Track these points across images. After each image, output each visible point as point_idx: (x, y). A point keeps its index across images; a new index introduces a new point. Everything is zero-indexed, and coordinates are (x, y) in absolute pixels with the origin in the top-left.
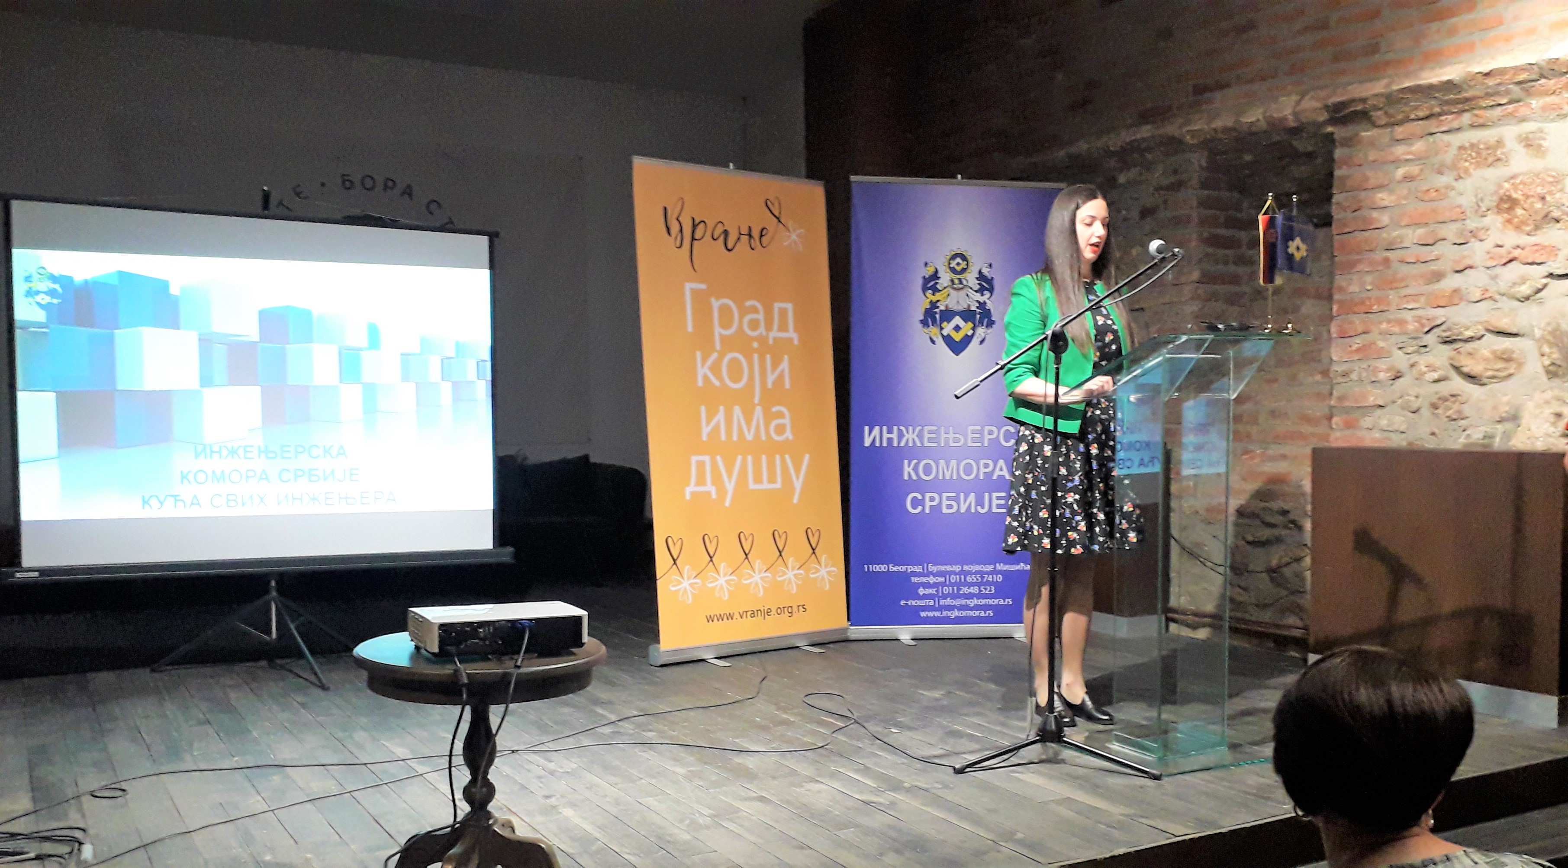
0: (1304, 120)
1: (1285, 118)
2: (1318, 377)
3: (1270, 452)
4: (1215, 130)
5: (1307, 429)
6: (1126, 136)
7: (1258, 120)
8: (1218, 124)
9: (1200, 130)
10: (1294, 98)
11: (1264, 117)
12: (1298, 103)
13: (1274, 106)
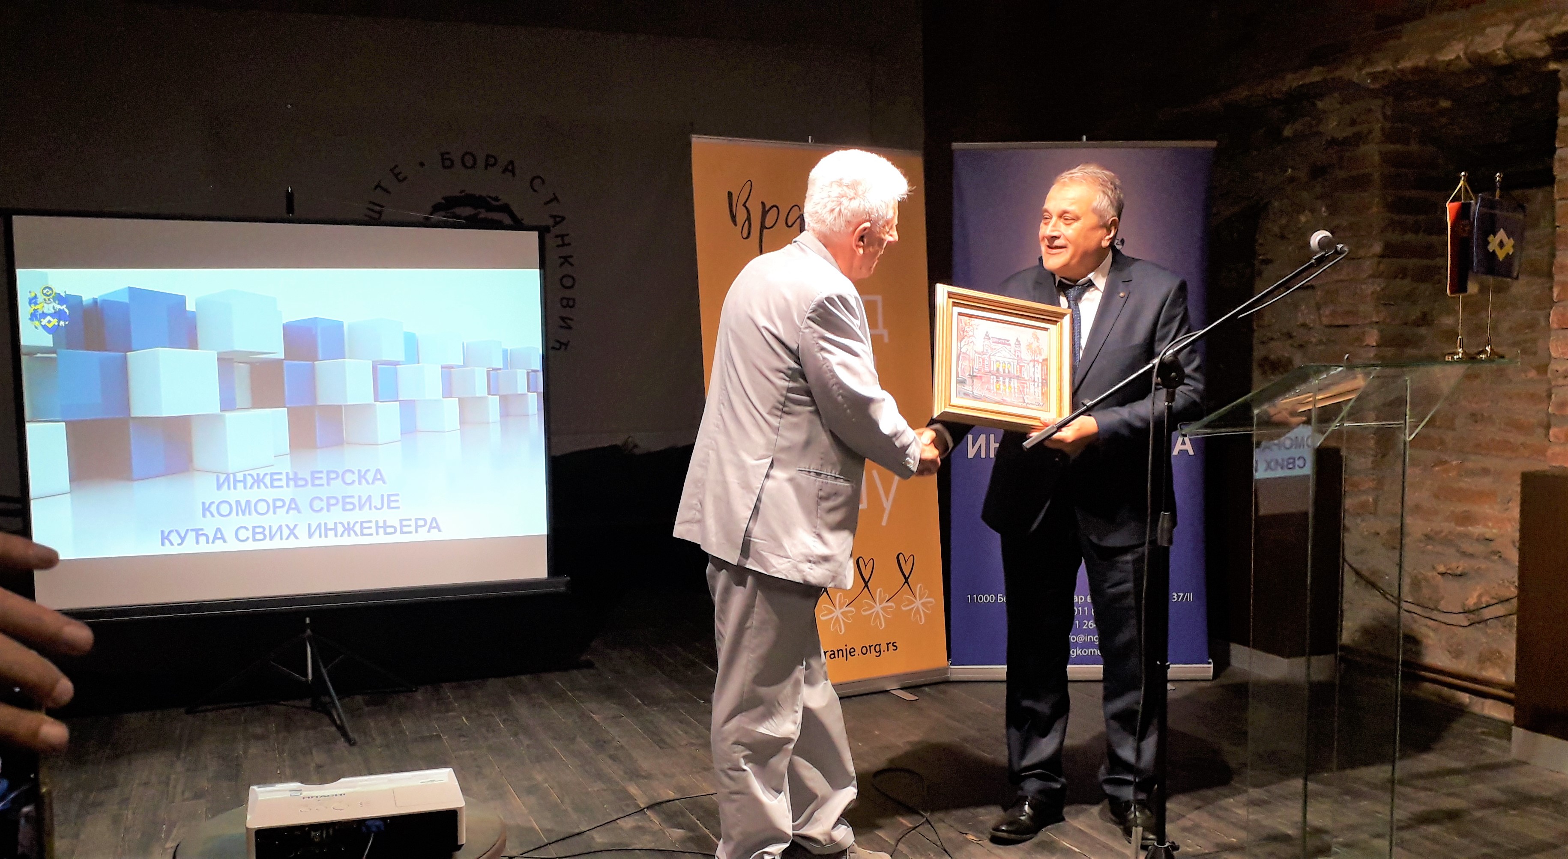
0: (1518, 56)
1: (1493, 54)
2: (1533, 374)
3: (1469, 465)
4: (1402, 71)
5: (1517, 438)
6: (1292, 81)
7: (1458, 57)
8: (1406, 64)
9: (1385, 72)
10: (1507, 28)
11: (1465, 54)
12: (1511, 34)
13: (1479, 39)
